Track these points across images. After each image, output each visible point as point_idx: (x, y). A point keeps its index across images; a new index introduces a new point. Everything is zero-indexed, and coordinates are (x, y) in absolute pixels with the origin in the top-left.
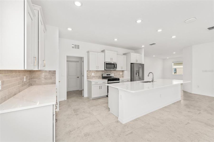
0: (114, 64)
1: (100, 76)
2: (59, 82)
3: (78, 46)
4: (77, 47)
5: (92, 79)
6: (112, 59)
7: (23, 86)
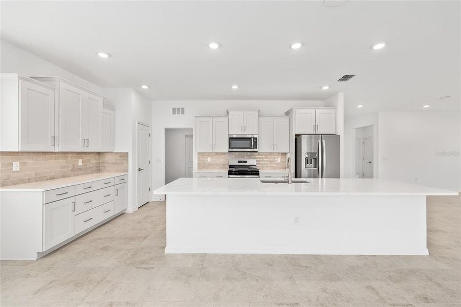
0: (250, 138)
1: (224, 165)
2: (140, 170)
3: (183, 109)
4: (181, 111)
5: (208, 168)
6: (244, 128)
7: (73, 170)
